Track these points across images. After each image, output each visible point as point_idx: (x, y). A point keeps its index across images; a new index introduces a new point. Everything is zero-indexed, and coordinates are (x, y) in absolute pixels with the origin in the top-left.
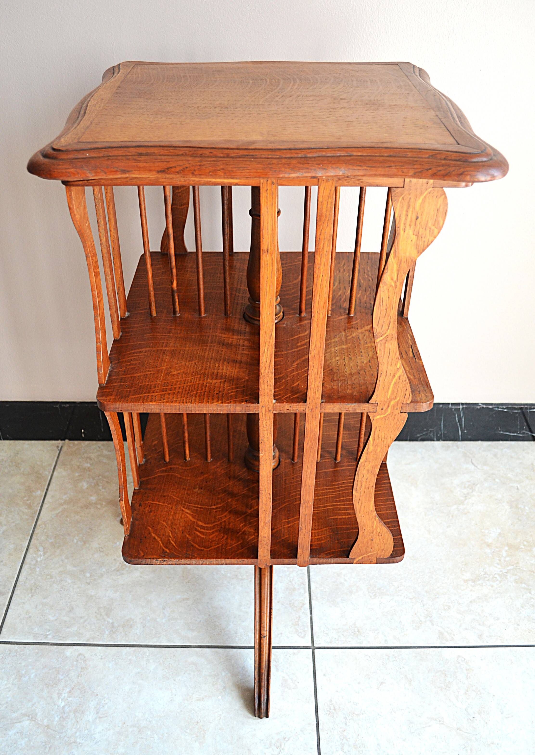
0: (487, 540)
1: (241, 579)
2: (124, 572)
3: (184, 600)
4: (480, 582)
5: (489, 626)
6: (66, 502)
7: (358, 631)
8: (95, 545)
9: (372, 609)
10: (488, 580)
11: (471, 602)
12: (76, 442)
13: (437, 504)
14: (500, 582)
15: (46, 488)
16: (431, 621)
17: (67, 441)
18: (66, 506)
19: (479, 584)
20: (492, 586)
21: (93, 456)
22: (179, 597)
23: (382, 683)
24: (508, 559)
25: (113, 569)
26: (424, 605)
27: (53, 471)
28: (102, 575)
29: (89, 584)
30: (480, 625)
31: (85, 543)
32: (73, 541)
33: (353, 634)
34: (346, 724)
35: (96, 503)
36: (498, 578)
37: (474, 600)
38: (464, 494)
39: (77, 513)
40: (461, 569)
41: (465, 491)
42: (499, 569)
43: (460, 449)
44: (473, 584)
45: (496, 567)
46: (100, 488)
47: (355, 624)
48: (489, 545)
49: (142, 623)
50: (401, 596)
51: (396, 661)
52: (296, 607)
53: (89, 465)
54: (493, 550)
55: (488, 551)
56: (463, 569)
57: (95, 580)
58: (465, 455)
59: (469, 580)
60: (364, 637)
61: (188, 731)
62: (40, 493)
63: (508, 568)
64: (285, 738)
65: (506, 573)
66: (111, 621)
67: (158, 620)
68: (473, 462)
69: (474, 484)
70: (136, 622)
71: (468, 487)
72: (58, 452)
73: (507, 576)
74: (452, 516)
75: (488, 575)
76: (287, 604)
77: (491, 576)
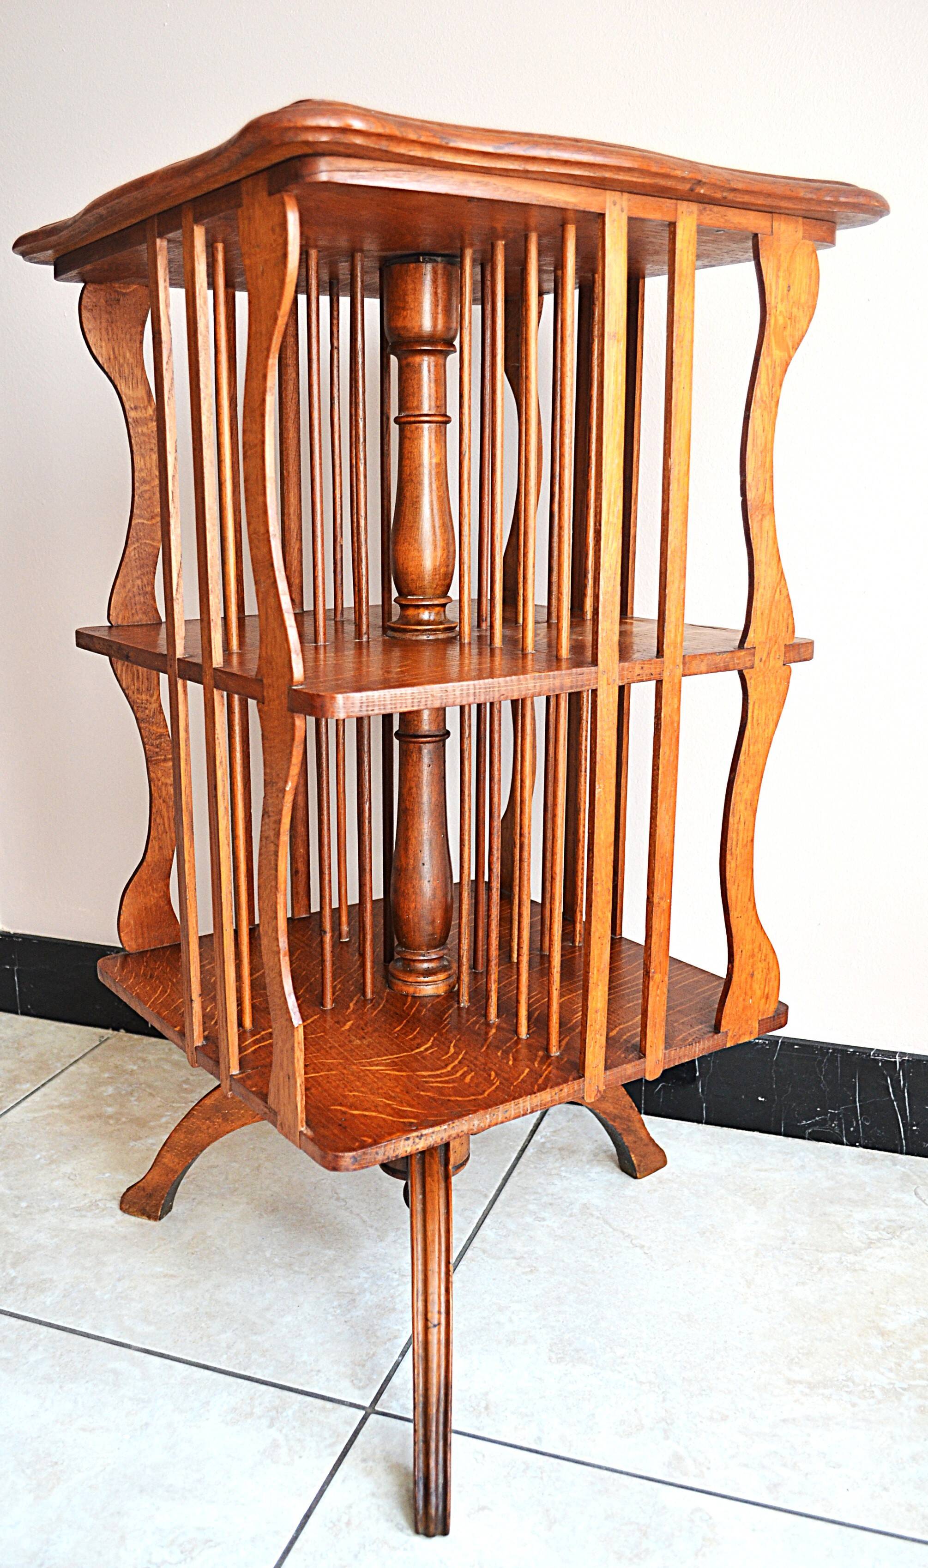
0: (882, 1324)
1: (295, 1272)
2: (89, 1214)
3: (165, 1276)
4: (827, 1392)
5: (807, 1474)
6: (61, 1106)
7: (487, 1408)
8: (67, 1169)
9: (540, 1379)
10: (849, 1393)
11: (784, 1421)
12: (136, 1036)
13: (794, 1243)
14: (879, 1402)
15: (43, 1082)
16: (665, 1431)
17: (122, 1032)
18: (56, 1111)
19: (823, 1394)
20: (854, 1405)
21: (150, 1057)
22: (161, 1269)
23: (483, 1508)
24: (919, 1366)
25: (72, 1206)
26: (664, 1400)
27: (71, 1065)
28: (47, 1210)
29: (16, 1216)
30: (785, 1465)
31: (52, 1162)
32: (35, 1155)
33: (472, 1409)
34: (356, 1556)
35: (110, 1117)
36: (878, 1394)
37: (794, 1420)
38: (869, 1238)
39: (68, 1122)
40: (793, 1359)
41: (874, 1235)
42: (889, 1378)
43: (898, 1167)
44: (807, 1391)
45: (883, 1374)
46: (133, 1099)
47: (486, 1394)
48: (882, 1333)
49: (65, 1290)
50: (620, 1372)
51: (542, 1478)
52: (378, 1337)
53: (135, 1068)
54: (889, 1344)
55: (877, 1342)
56: (796, 1360)
57: (30, 1214)
58: (905, 1178)
59: (801, 1382)
60: (494, 1420)
61: (28, 1472)
62: (28, 1087)
63: (913, 1383)
64: (211, 1541)
65: (904, 1389)
66: (14, 1274)
67: (97, 1293)
68: (919, 1191)
69: (902, 1227)
70: (56, 1286)
71: (884, 1230)
72: (98, 1043)
73: (902, 1394)
74: (820, 1269)
75: (853, 1383)
76: (362, 1329)
77: (862, 1388)
